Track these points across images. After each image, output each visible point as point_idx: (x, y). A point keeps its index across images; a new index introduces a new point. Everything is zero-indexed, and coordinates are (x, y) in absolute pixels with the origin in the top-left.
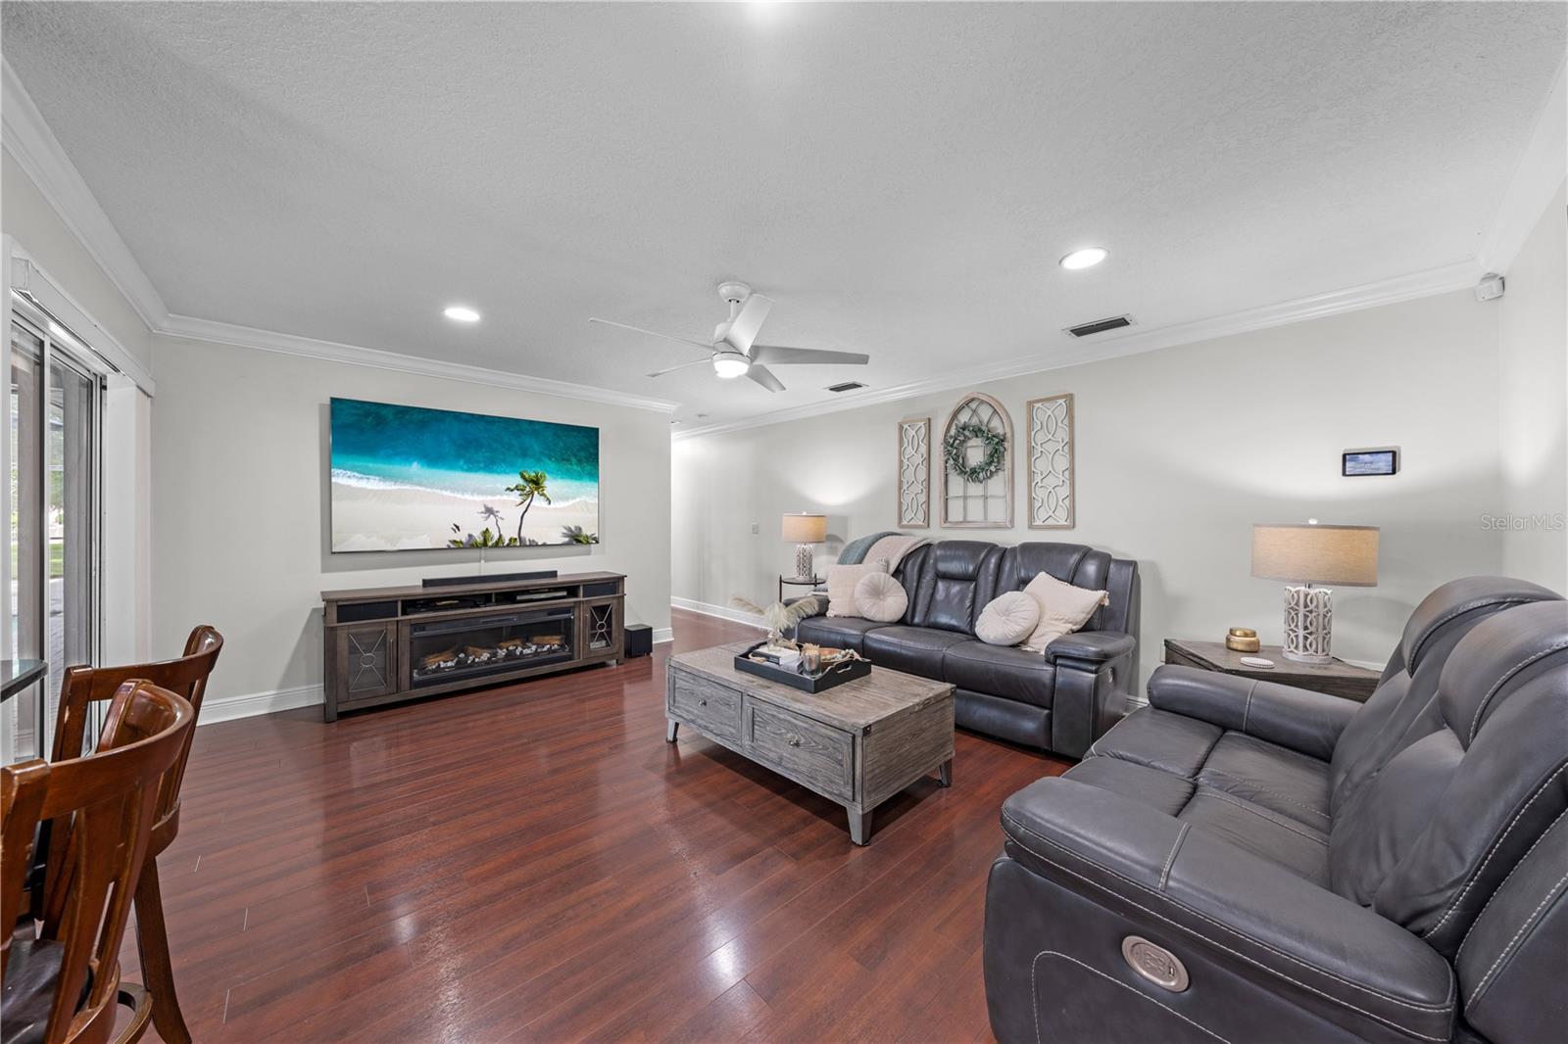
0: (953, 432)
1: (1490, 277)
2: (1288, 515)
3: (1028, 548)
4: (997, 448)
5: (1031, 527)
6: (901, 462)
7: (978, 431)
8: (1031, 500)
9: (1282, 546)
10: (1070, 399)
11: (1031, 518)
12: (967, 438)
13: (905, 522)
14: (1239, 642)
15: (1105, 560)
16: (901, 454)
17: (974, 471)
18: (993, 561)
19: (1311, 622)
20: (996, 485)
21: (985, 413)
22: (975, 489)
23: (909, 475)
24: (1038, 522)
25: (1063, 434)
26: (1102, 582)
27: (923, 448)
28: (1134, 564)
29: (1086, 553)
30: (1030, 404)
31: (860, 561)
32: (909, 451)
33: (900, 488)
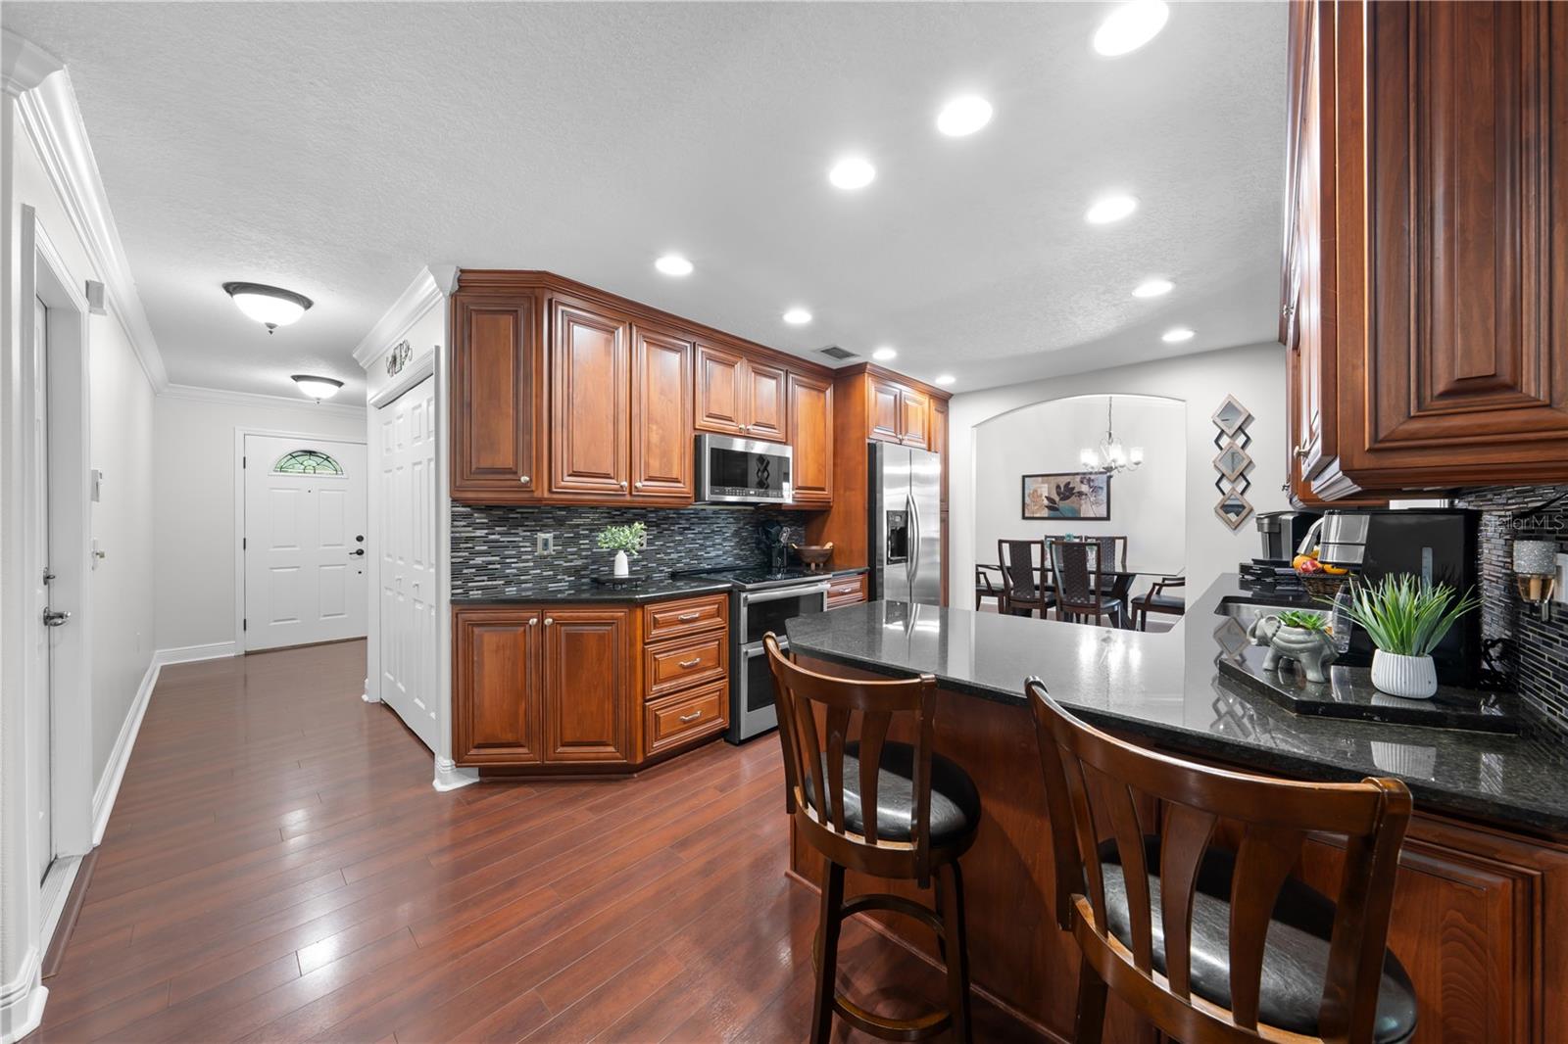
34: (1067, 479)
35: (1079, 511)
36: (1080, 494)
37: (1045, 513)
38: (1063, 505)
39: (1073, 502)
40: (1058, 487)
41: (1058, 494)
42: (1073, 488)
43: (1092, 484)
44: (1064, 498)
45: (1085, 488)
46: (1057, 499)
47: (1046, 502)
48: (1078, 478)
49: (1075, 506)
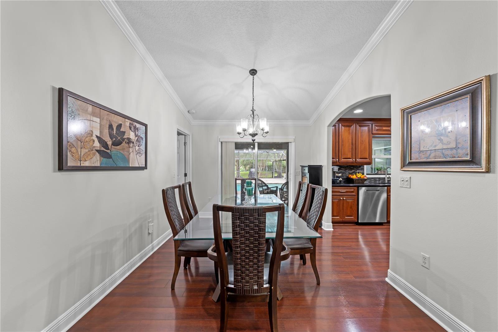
34: (120, 120)
35: (128, 161)
36: (129, 141)
37: (96, 161)
38: (114, 150)
39: (123, 149)
40: (111, 127)
41: (111, 136)
42: (124, 133)
43: (137, 133)
44: (116, 143)
45: (132, 136)
46: (110, 143)
47: (97, 144)
48: (128, 123)
49: (126, 153)
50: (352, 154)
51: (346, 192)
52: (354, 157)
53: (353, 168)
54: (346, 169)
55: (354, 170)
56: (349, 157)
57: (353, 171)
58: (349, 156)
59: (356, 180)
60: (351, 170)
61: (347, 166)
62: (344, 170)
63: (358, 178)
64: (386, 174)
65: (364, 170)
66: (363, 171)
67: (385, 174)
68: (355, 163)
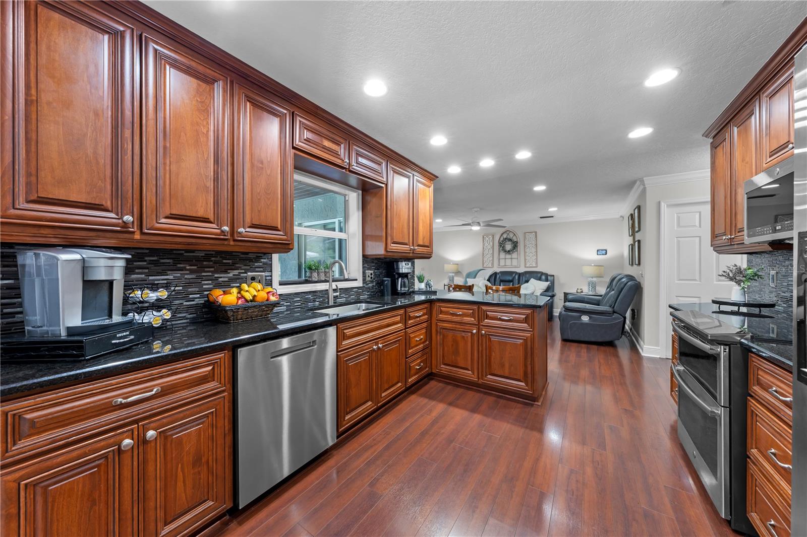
0: (502, 239)
1: (621, 216)
2: (588, 263)
3: (526, 273)
4: (515, 245)
5: (525, 267)
6: (483, 248)
7: (510, 240)
8: (525, 259)
9: (589, 270)
10: (536, 233)
11: (525, 264)
12: (506, 242)
13: (485, 266)
14: (579, 291)
15: (547, 275)
16: (484, 245)
17: (509, 251)
18: (517, 277)
19: (593, 285)
20: (514, 255)
21: (511, 235)
22: (508, 256)
23: (486, 252)
24: (527, 266)
25: (534, 242)
26: (547, 280)
27: (491, 244)
28: (553, 276)
29: (542, 274)
30: (525, 233)
31: (475, 278)
32: (486, 244)
33: (483, 255)
50: (216, 203)
51: (165, 391)
52: (225, 215)
53: (233, 264)
54: (202, 268)
55: (236, 272)
56: (200, 213)
57: (231, 275)
58: (204, 207)
59: (236, 310)
60: (226, 272)
61: (208, 257)
62: (192, 272)
63: (246, 301)
64: (331, 280)
65: (271, 271)
66: (267, 274)
67: (327, 281)
68: (232, 243)
